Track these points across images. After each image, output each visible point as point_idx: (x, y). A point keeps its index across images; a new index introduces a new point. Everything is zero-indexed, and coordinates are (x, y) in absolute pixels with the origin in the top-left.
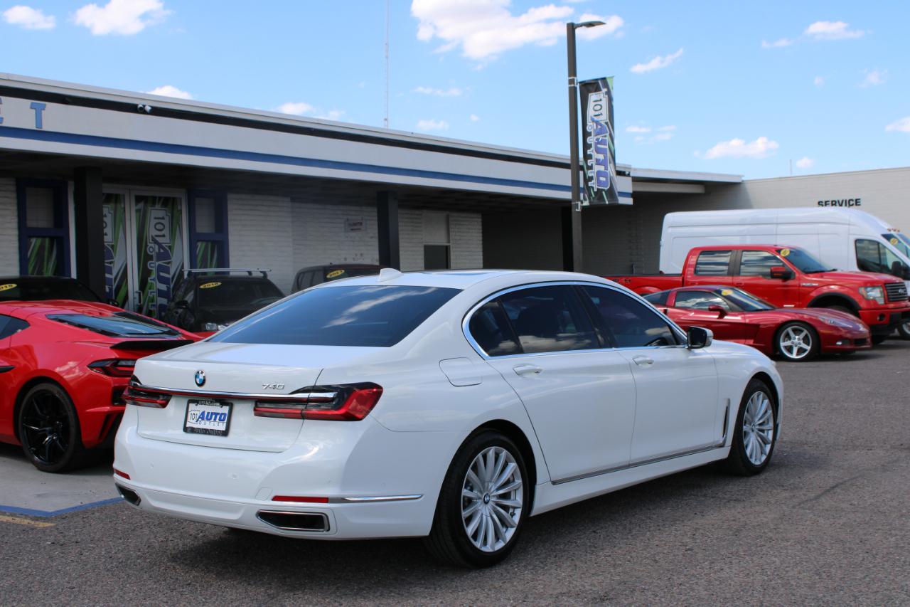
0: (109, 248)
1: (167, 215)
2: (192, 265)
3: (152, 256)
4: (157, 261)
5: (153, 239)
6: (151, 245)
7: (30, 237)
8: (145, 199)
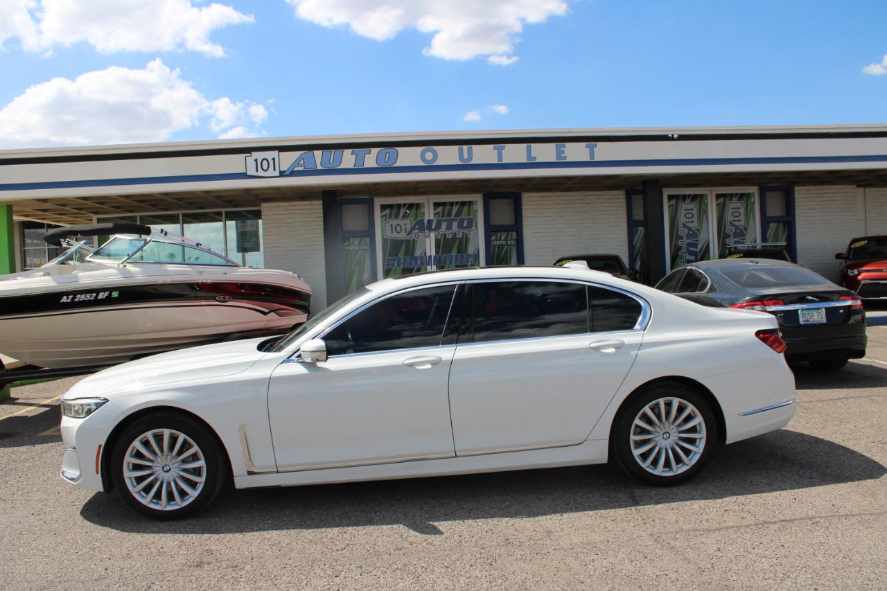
0: (696, 230)
1: (742, 206)
2: (764, 239)
3: (730, 235)
4: (734, 238)
5: (731, 223)
6: (729, 227)
7: (635, 226)
8: (724, 196)
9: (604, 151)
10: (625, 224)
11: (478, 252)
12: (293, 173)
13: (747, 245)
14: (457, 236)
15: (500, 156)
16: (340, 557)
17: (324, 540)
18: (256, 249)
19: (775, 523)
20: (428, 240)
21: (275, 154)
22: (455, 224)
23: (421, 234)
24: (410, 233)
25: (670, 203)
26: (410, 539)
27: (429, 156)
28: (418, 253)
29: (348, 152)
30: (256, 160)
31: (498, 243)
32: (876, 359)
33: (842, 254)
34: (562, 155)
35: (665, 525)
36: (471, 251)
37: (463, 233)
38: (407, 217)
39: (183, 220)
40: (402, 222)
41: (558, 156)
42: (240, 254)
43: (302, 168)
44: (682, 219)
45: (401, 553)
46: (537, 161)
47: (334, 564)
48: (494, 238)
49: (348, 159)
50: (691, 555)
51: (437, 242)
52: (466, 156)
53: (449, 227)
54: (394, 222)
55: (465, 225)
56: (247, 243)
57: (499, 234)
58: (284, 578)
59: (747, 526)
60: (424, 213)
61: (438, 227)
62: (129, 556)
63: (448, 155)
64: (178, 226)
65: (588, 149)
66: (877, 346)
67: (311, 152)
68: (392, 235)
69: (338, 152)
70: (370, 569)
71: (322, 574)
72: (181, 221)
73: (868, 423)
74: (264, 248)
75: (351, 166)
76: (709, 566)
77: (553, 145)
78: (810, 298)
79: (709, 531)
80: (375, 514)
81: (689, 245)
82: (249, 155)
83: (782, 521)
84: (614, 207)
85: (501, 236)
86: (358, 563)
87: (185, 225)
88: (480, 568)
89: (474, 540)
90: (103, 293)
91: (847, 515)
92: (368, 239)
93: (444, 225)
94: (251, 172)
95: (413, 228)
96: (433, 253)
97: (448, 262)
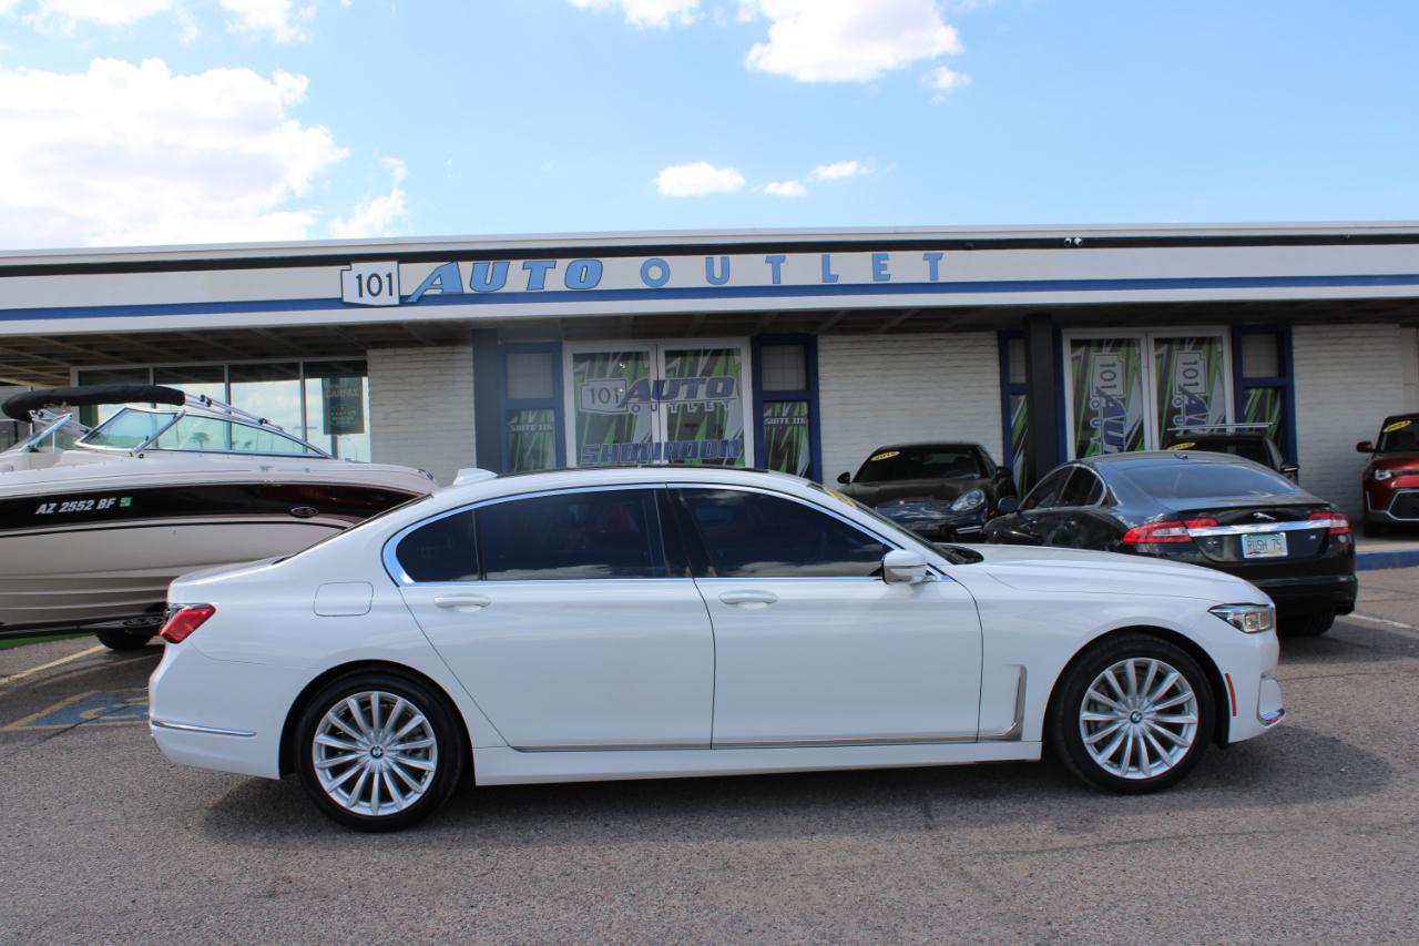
0: (1119, 402)
2: (1239, 417)
3: (1179, 409)
4: (1187, 414)
5: (1181, 389)
6: (1177, 395)
7: (1014, 394)
8: (1169, 341)
9: (955, 266)
10: (998, 390)
11: (742, 436)
12: (422, 300)
13: (1209, 427)
14: (706, 410)
15: (776, 274)
16: (479, 885)
17: (458, 864)
18: (358, 428)
19: (1126, 843)
20: (655, 415)
21: (391, 266)
22: (702, 389)
23: (644, 406)
24: (625, 402)
25: (1075, 355)
26: (583, 863)
27: (655, 273)
28: (637, 439)
29: (516, 265)
30: (359, 277)
31: (775, 421)
32: (1388, 618)
33: (1369, 443)
34: (883, 272)
35: (963, 846)
36: (729, 435)
37: (715, 405)
38: (620, 375)
39: (230, 375)
40: (610, 385)
41: (876, 273)
42: (329, 437)
43: (438, 292)
44: (1095, 381)
45: (569, 879)
46: (840, 282)
47: (469, 892)
48: (768, 413)
49: (517, 276)
50: (989, 881)
51: (672, 418)
52: (718, 274)
53: (692, 393)
54: (597, 385)
55: (719, 390)
56: (340, 419)
57: (778, 406)
58: (396, 910)
59: (1083, 848)
60: (649, 368)
61: (673, 393)
62: (166, 886)
63: (687, 272)
64: (222, 386)
65: (927, 262)
66: (1402, 599)
67: (454, 264)
68: (594, 407)
69: (500, 264)
70: (522, 898)
71: (451, 904)
72: (226, 377)
73: (1328, 712)
74: (372, 426)
75: (522, 289)
76: (1010, 894)
77: (868, 256)
78: (1260, 515)
79: (1024, 853)
80: (536, 831)
81: (1108, 426)
82: (347, 267)
83: (1136, 841)
84: (977, 360)
85: (781, 409)
86: (506, 892)
87: (233, 385)
88: (681, 896)
89: (678, 864)
90: (105, 500)
91: (1235, 834)
92: (551, 414)
93: (683, 390)
94: (351, 296)
95: (630, 395)
96: (665, 439)
97: (689, 455)
